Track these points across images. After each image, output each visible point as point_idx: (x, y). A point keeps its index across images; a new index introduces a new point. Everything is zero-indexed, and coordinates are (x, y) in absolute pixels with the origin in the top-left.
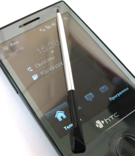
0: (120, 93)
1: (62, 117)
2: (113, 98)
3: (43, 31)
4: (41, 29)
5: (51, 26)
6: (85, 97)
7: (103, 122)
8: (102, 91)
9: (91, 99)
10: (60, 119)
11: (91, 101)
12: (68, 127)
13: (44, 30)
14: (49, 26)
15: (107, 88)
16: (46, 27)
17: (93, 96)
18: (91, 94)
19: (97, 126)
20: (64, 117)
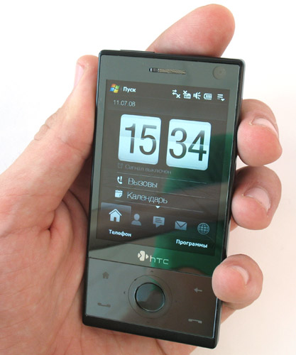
0: (194, 244)
1: (115, 218)
2: (181, 243)
3: (175, 95)
4: (176, 91)
5: (192, 96)
6: (155, 218)
7: (147, 257)
8: (177, 227)
9: (158, 225)
10: (112, 219)
11: (157, 226)
12: (113, 233)
13: (178, 96)
14: (189, 95)
15: (185, 227)
16: (185, 92)
17: (163, 223)
18: (163, 219)
19: (139, 255)
20: (118, 220)
